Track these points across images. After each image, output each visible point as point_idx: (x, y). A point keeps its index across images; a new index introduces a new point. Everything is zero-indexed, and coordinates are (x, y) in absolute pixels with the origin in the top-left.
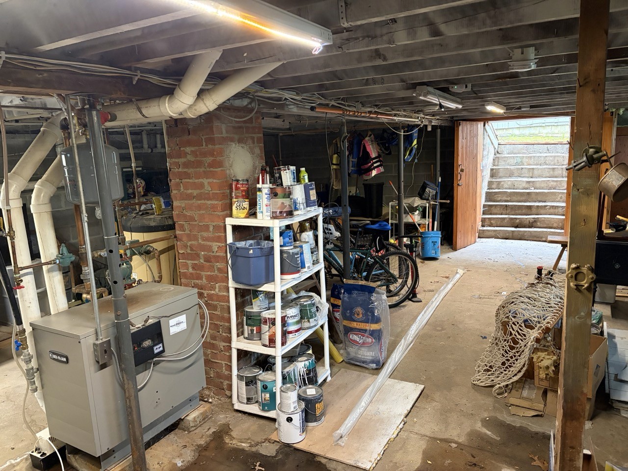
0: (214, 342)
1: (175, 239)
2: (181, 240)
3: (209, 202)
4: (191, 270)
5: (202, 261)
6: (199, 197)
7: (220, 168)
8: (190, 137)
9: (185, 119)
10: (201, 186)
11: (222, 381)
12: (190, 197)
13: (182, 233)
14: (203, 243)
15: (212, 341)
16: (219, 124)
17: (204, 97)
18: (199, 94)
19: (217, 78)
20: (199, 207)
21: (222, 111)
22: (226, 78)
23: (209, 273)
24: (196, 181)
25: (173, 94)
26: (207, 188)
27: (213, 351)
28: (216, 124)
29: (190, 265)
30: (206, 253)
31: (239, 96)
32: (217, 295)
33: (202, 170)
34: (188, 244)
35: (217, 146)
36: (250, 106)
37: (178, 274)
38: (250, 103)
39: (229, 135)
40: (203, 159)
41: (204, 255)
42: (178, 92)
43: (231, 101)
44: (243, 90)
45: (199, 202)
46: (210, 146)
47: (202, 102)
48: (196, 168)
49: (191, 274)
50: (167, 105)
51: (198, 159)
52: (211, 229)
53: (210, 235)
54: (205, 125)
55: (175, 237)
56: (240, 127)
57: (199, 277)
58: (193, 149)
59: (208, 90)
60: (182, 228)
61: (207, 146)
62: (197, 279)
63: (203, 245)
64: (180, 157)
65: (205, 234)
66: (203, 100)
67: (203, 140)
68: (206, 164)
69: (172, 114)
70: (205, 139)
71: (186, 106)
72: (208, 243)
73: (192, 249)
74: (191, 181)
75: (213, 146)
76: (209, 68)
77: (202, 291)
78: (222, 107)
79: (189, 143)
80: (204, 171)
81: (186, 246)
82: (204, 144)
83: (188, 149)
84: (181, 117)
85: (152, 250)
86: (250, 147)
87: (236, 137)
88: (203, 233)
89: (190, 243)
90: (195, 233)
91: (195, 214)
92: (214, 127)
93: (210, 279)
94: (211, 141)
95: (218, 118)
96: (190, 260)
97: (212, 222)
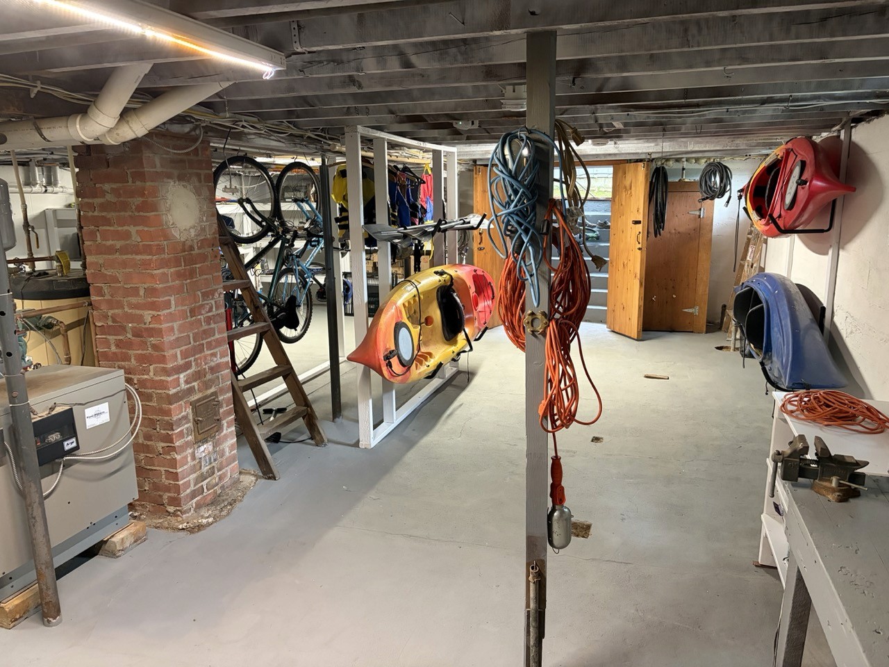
0: (149, 443)
1: (90, 307)
2: (97, 309)
3: (138, 257)
4: (113, 348)
5: (129, 336)
6: (124, 250)
7: (152, 212)
8: (109, 170)
9: (102, 146)
10: (128, 235)
11: (161, 494)
12: (111, 250)
13: (100, 298)
14: (130, 311)
15: (146, 442)
16: (151, 155)
17: (129, 119)
18: (121, 115)
19: (147, 95)
20: (124, 264)
21: (155, 138)
22: (159, 95)
23: (140, 352)
24: (120, 228)
25: (86, 113)
26: (136, 238)
27: (148, 455)
28: (147, 155)
29: (112, 342)
30: (135, 325)
31: (179, 119)
32: (152, 380)
33: (127, 214)
34: (110, 314)
35: (148, 184)
36: (193, 133)
37: (95, 354)
38: (194, 129)
39: (165, 170)
40: (129, 199)
41: (132, 328)
42: (93, 112)
43: (166, 126)
44: (184, 112)
45: (125, 257)
46: (138, 183)
47: (126, 125)
48: (119, 211)
49: (114, 353)
50: (78, 126)
51: (122, 199)
52: (142, 292)
53: (140, 300)
54: (131, 155)
55: (90, 304)
56: (182, 161)
57: (126, 358)
58: (114, 186)
59: (134, 109)
60: (100, 292)
61: (135, 183)
62: (123, 361)
63: (131, 314)
64: (95, 196)
65: (133, 300)
66: (128, 122)
67: (129, 175)
68: (134, 207)
69: (85, 138)
70: (131, 173)
71: (105, 129)
72: (138, 312)
73: (114, 321)
74: (111, 228)
75: (143, 183)
76: (135, 82)
77: (130, 376)
78: (154, 133)
79: (108, 179)
80: (130, 216)
81: (106, 317)
82: (130, 180)
83: (107, 187)
84: (97, 142)
85: (55, 322)
86: (195, 187)
87: (176, 172)
88: (130, 298)
89: (112, 312)
90: (119, 299)
91: (119, 273)
92: (144, 158)
93: (142, 359)
94: (140, 176)
95: (149, 146)
96: (112, 335)
97: (142, 283)
